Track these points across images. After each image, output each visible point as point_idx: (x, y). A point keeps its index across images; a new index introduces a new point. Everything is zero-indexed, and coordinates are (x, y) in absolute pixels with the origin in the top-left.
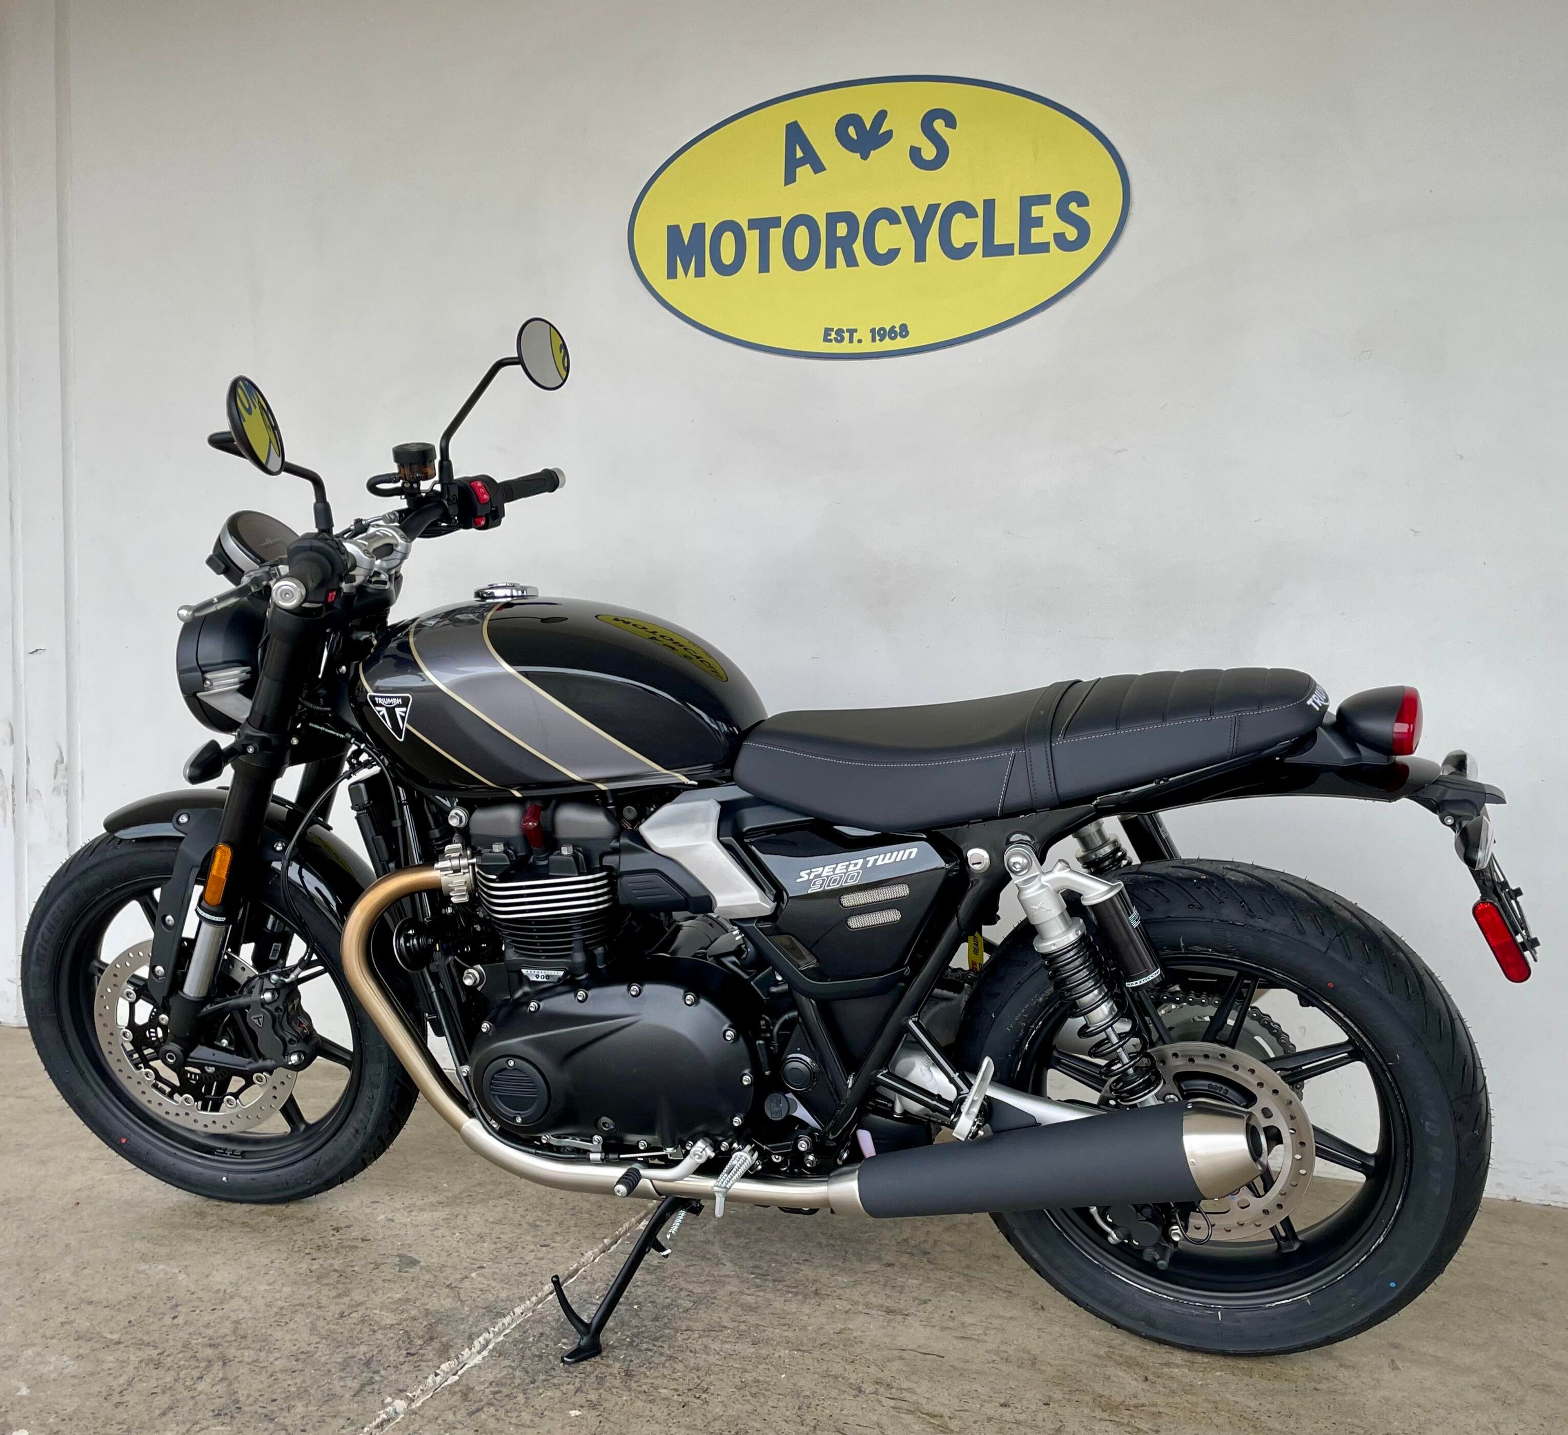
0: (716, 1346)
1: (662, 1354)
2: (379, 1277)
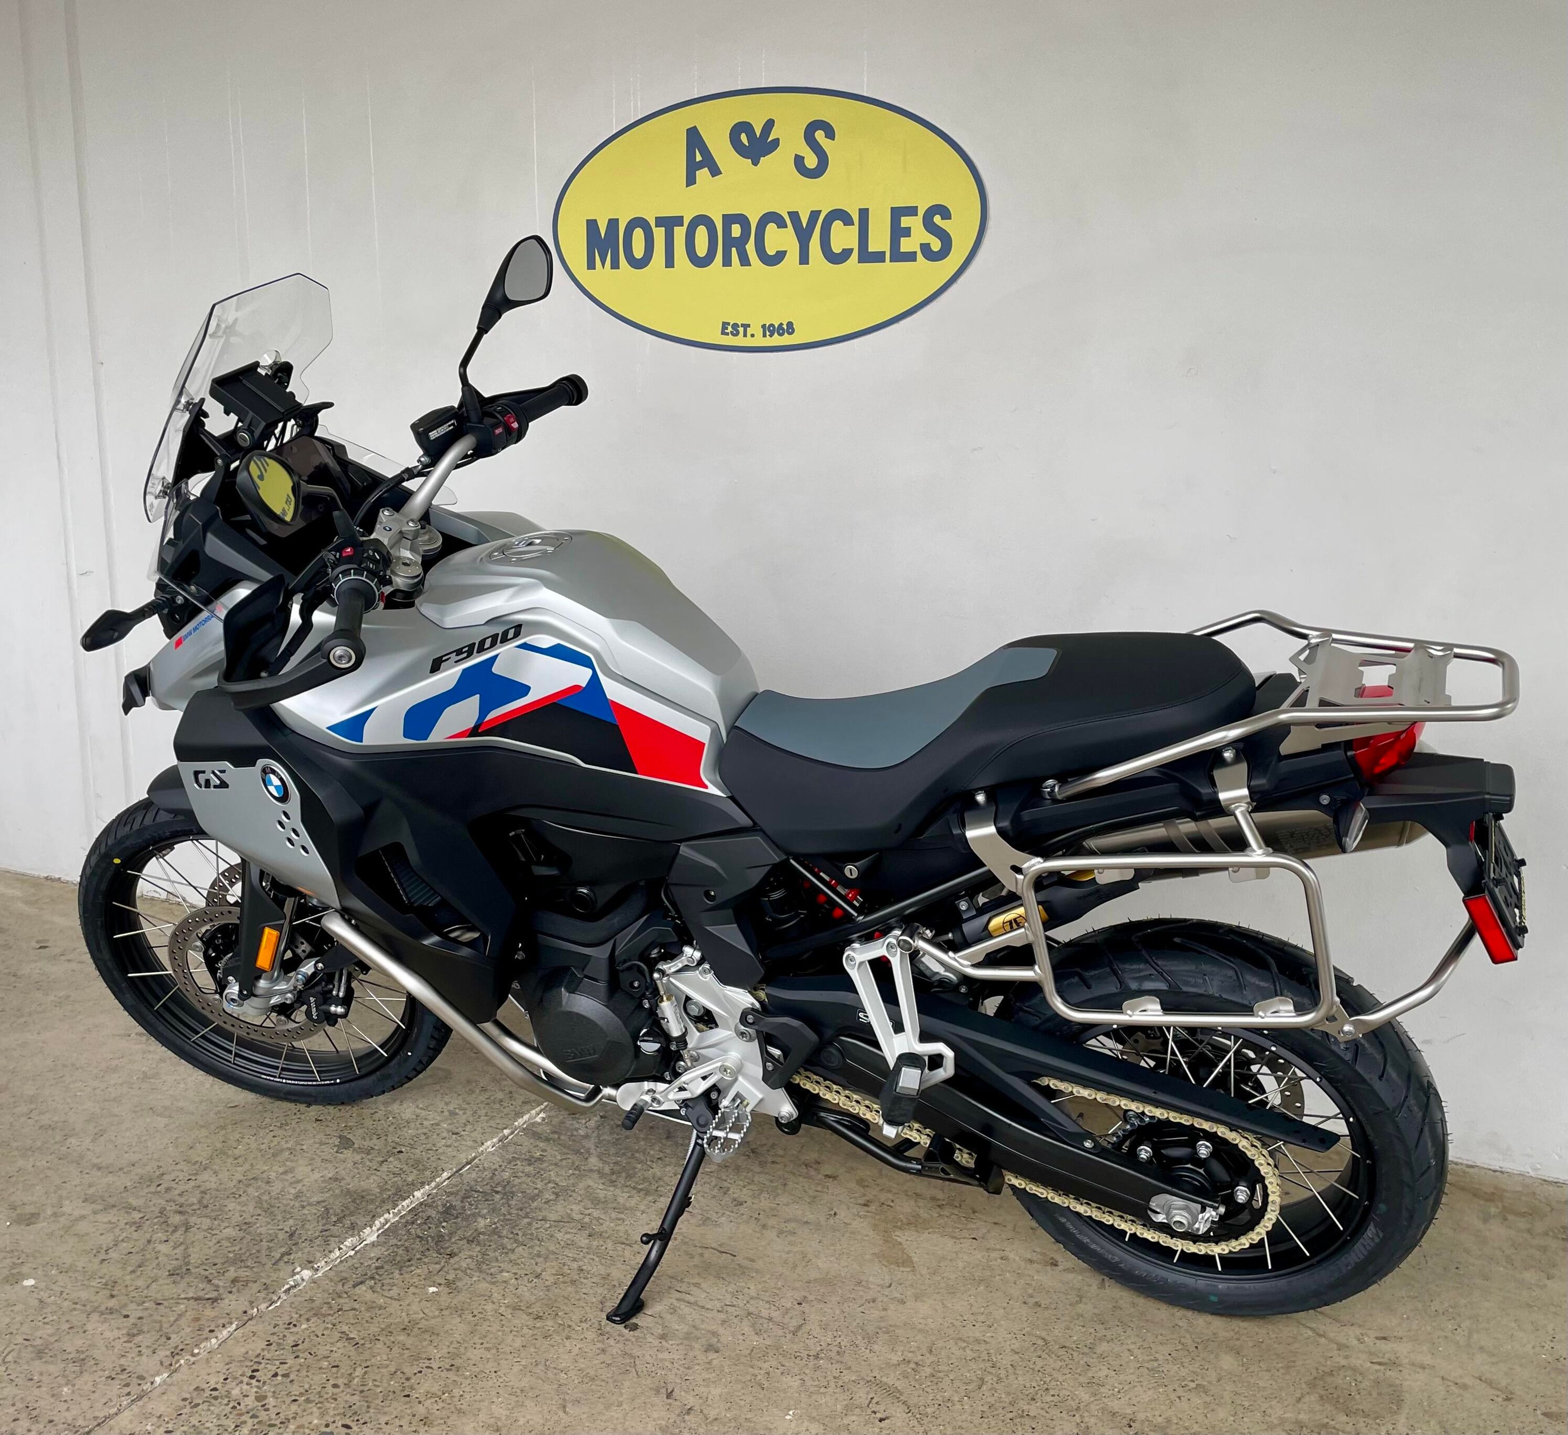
0: (559, 1236)
1: (516, 1241)
2: (320, 1157)
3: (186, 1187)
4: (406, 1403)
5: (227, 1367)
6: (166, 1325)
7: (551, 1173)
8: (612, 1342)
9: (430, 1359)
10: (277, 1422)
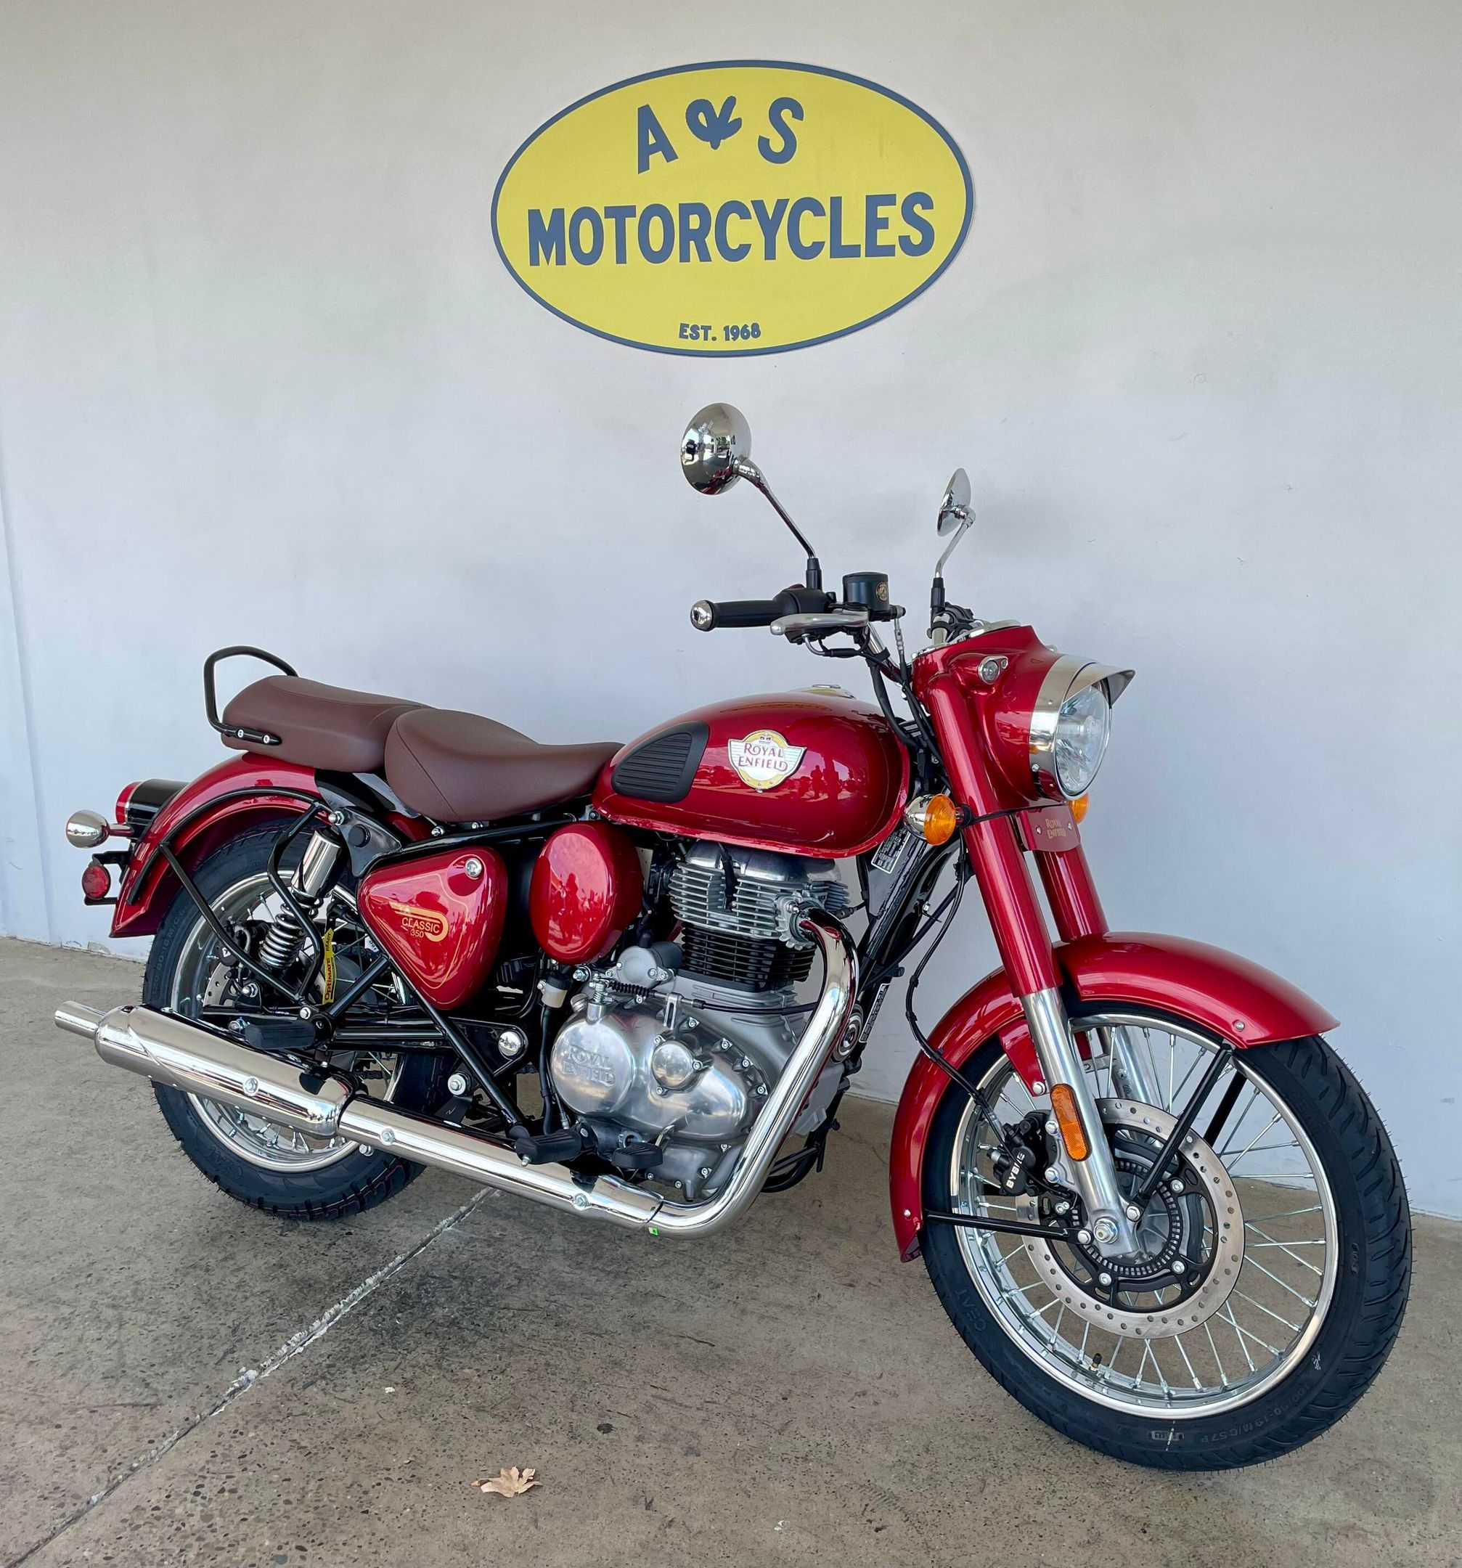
0: (523, 1326)
1: (477, 1332)
2: (263, 1240)
3: (118, 1278)
4: (364, 1520)
5: (169, 1483)
6: (100, 1437)
7: (512, 1255)
8: (584, 1446)
9: (389, 1470)
10: (226, 1545)
